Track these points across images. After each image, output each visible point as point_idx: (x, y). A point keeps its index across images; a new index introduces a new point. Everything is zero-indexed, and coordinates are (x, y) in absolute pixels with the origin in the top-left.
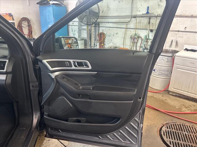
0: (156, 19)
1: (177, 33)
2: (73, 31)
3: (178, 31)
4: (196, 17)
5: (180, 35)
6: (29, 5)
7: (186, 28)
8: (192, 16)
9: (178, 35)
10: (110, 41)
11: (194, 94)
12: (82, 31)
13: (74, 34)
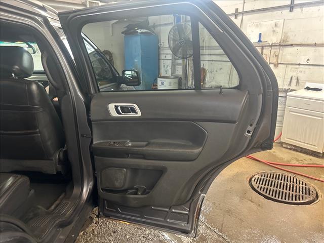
0: (270, 49)
1: (297, 66)
2: (166, 66)
3: (299, 64)
4: (322, 45)
5: (301, 69)
6: (113, 35)
7: (308, 60)
8: (315, 45)
9: (299, 70)
10: (212, 78)
11: (312, 145)
12: (177, 66)
13: (166, 71)
